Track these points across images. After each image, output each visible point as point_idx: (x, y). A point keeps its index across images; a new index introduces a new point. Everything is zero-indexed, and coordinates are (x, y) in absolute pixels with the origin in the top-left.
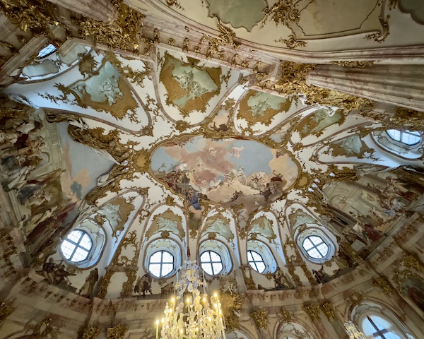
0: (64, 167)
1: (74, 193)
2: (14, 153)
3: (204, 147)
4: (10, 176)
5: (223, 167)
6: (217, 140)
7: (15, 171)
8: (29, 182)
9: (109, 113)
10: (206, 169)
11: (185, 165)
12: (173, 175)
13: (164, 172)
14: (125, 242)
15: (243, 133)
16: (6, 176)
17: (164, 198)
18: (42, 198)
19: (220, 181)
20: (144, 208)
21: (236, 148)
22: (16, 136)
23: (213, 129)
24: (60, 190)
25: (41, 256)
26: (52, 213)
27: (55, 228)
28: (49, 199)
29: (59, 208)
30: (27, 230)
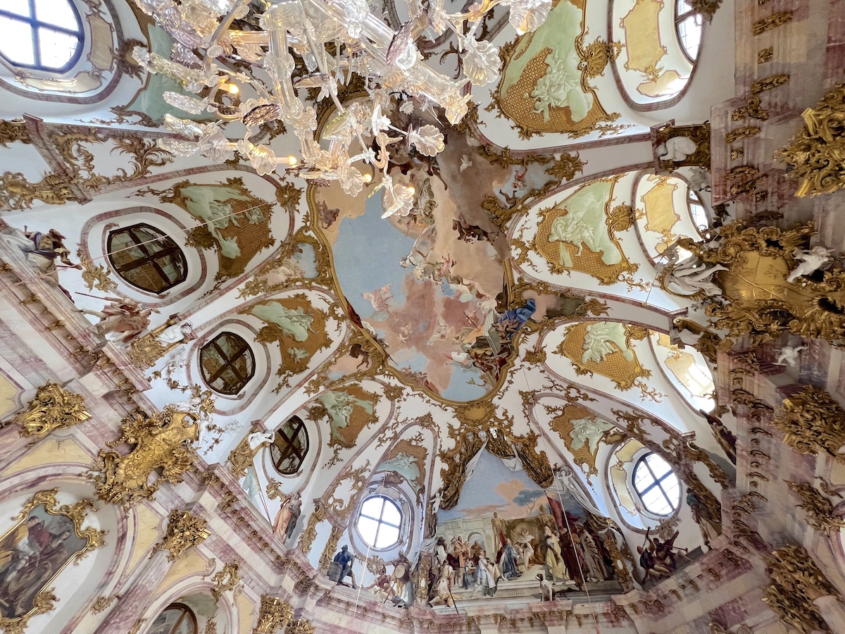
0: (491, 515)
1: (531, 501)
2: (462, 571)
3: (406, 350)
4: (481, 583)
5: (423, 297)
6: (381, 342)
7: (479, 575)
8: (498, 562)
9: (425, 461)
10: (442, 322)
11: (454, 355)
12: (482, 364)
13: (482, 377)
14: (636, 431)
15: (343, 318)
16: (480, 588)
17: (531, 366)
18: (526, 546)
19: (453, 286)
20: (563, 393)
21: (374, 305)
22: (447, 566)
23: (369, 360)
24: (522, 520)
25: (620, 565)
26: (553, 535)
27: (582, 532)
28: (531, 537)
29: (549, 524)
30: (561, 577)
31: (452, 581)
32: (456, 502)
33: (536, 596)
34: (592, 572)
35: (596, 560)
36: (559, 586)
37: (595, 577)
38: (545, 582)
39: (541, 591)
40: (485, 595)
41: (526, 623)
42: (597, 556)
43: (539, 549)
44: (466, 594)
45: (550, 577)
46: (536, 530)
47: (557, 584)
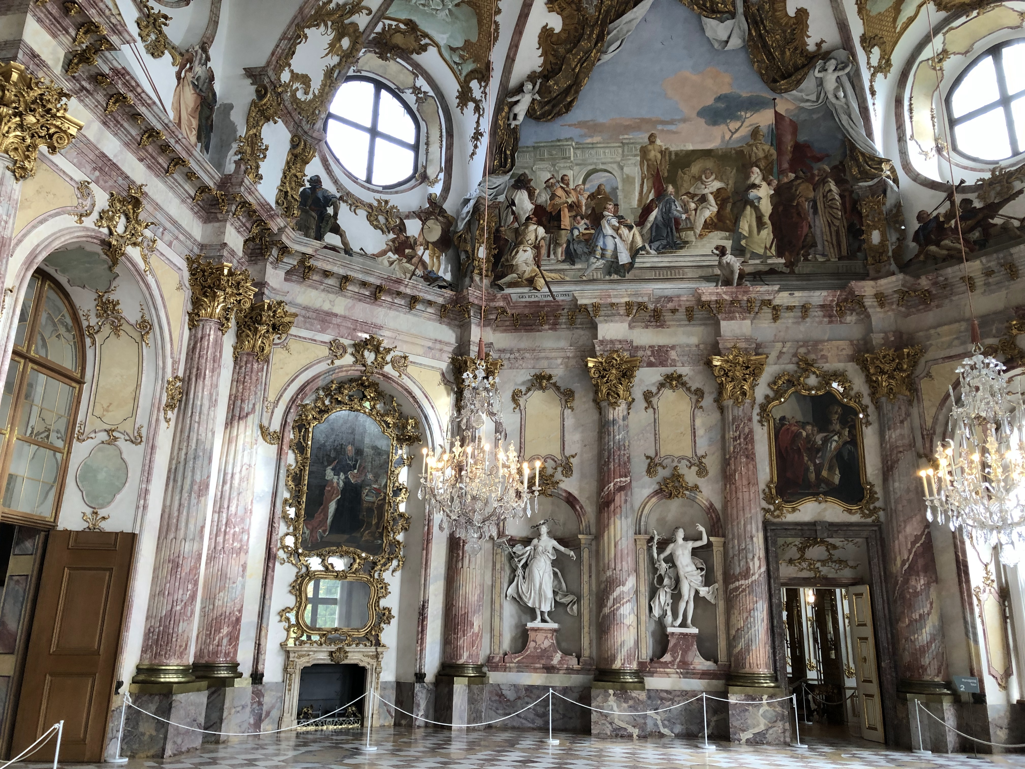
2: (564, 236)
7: (600, 244)
8: (641, 222)
16: (599, 263)
18: (703, 199)
22: (532, 227)
25: (876, 237)
26: (764, 184)
27: (824, 181)
28: (717, 185)
29: (762, 164)
30: (761, 251)
31: (544, 251)
32: (569, 107)
33: (708, 279)
34: (820, 247)
35: (833, 229)
36: (754, 264)
37: (823, 255)
38: (729, 258)
39: (717, 271)
40: (610, 274)
41: (681, 315)
42: (837, 223)
43: (729, 206)
44: (572, 273)
45: (739, 251)
46: (732, 173)
47: (751, 262)
